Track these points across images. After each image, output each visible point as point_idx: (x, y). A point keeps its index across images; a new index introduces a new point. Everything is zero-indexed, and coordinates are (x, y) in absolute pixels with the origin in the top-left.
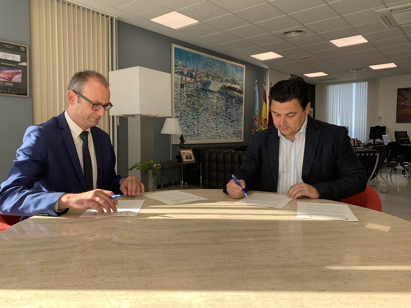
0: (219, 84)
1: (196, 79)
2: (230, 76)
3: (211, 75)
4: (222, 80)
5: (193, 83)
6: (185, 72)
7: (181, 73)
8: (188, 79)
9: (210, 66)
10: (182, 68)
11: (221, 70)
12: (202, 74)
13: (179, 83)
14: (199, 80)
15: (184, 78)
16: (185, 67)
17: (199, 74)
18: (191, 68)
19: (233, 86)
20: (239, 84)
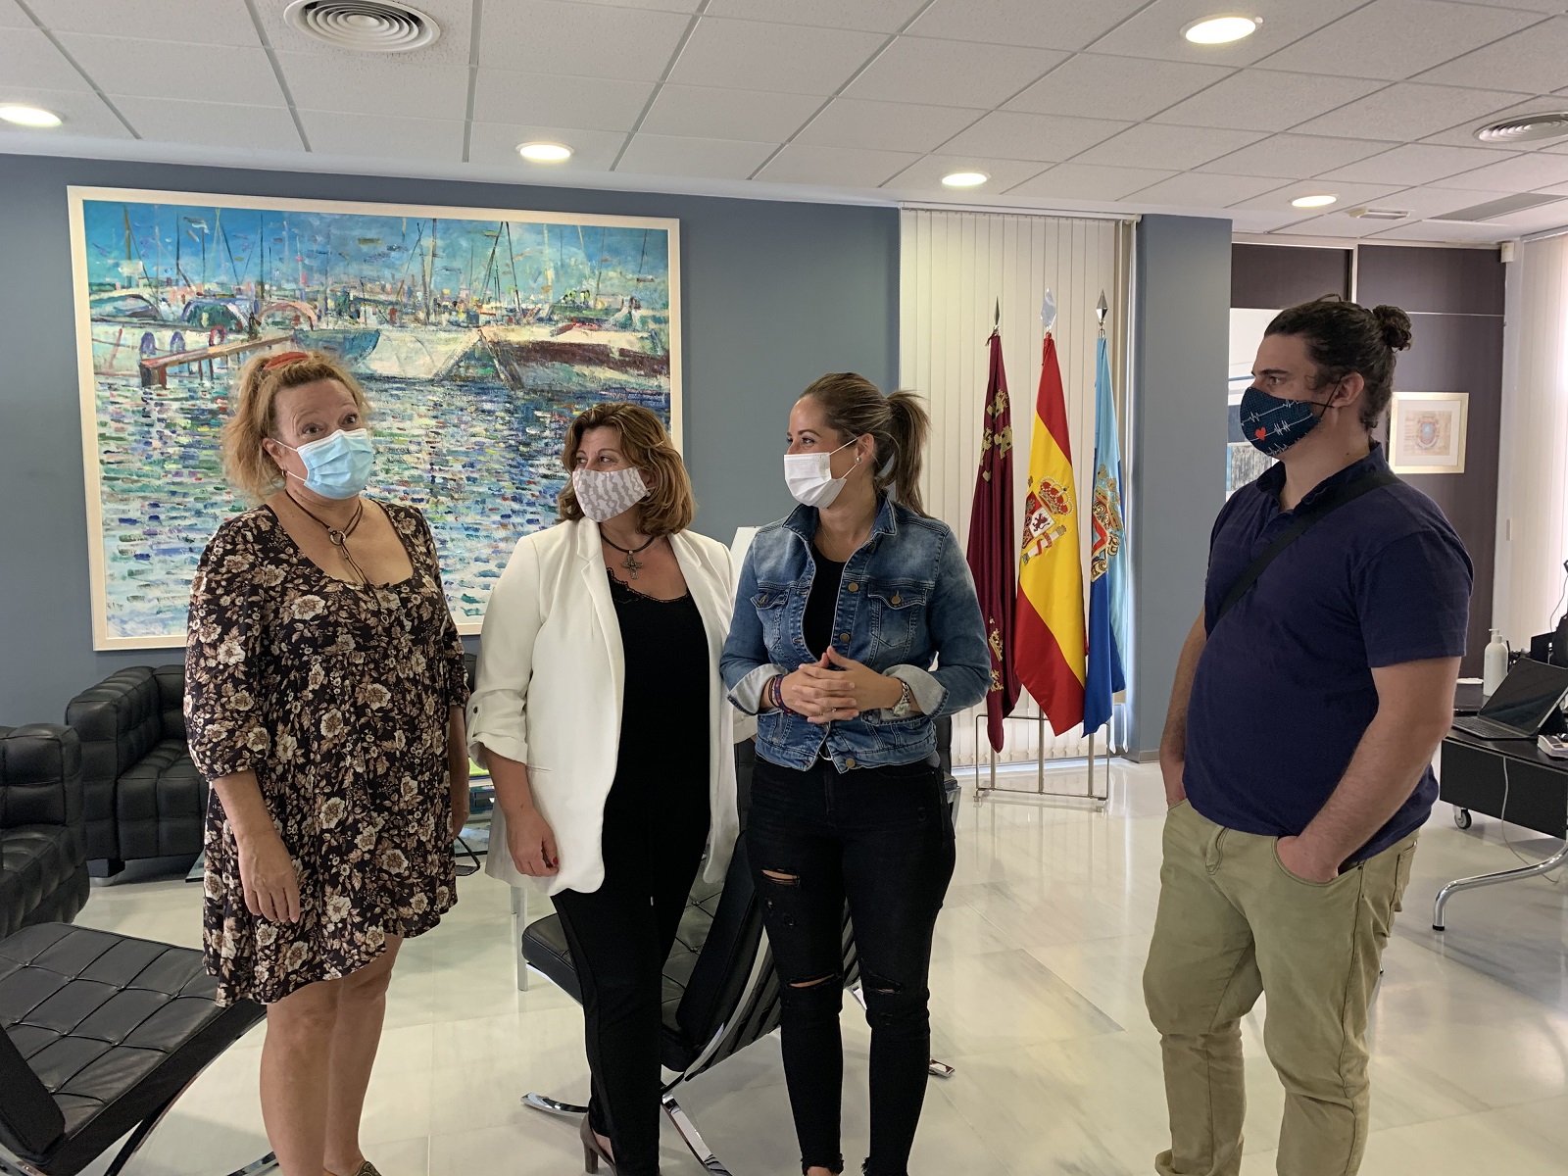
0: (447, 341)
1: (252, 333)
2: (545, 289)
3: (377, 303)
4: (473, 319)
5: (237, 352)
6: (171, 309)
7: (134, 315)
8: (195, 340)
9: (367, 259)
10: (146, 293)
11: (457, 264)
12: (305, 307)
13: (129, 361)
14: (281, 334)
15: (163, 337)
16: (169, 282)
17: (283, 308)
18: (213, 287)
19: (577, 336)
20: (626, 325)
